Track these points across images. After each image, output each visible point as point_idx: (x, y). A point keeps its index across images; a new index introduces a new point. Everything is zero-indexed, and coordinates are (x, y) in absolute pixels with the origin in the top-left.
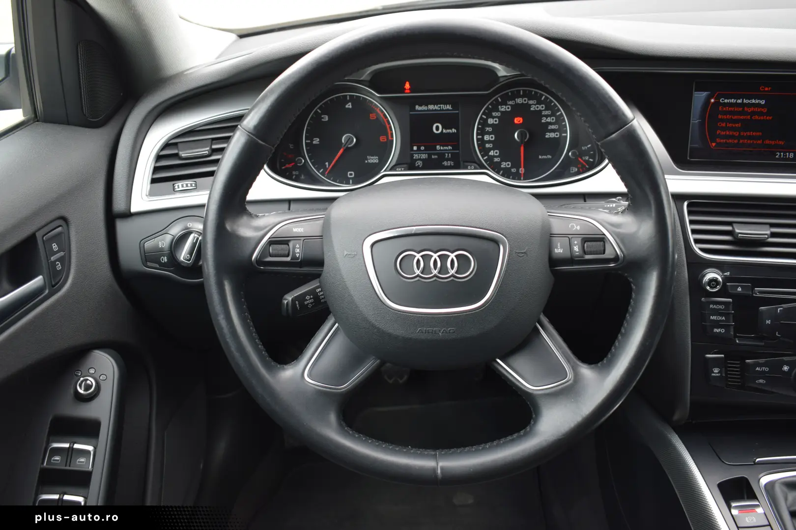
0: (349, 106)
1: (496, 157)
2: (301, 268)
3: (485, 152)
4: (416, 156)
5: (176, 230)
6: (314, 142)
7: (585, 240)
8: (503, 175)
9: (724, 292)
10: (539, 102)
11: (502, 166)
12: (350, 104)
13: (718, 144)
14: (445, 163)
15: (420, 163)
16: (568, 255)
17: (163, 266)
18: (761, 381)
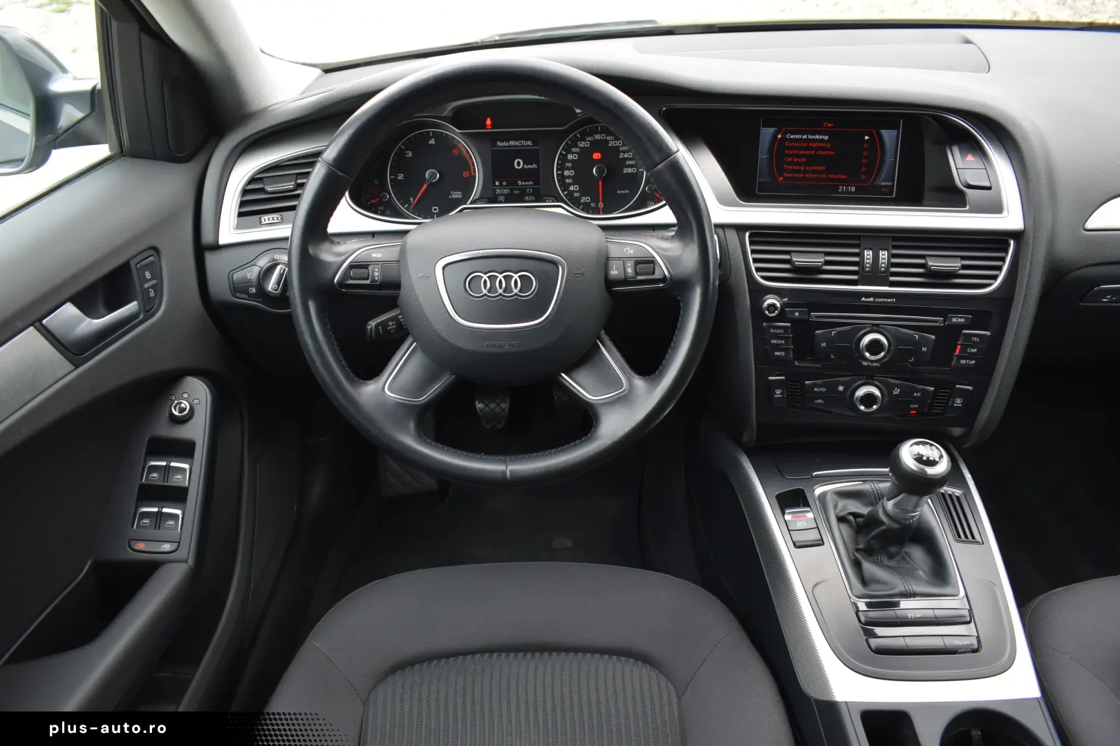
0: (432, 142)
1: (576, 192)
2: (380, 290)
3: (565, 186)
4: (498, 191)
5: (263, 262)
6: (399, 178)
7: (637, 263)
8: (583, 210)
9: (782, 316)
10: (617, 139)
11: (582, 201)
12: (433, 140)
13: (785, 179)
14: (527, 198)
15: (502, 198)
16: (622, 276)
17: (251, 296)
18: (819, 401)
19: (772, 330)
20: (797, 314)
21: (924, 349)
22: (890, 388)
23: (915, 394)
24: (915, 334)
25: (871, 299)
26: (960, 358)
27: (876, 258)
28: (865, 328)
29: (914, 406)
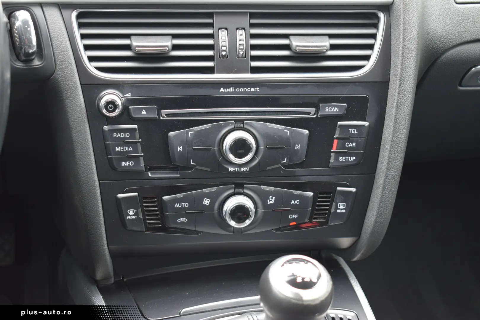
9: (126, 116)
18: (183, 220)
19: (115, 135)
20: (144, 113)
21: (298, 147)
22: (265, 197)
23: (293, 202)
24: (285, 129)
25: (231, 90)
26: (338, 154)
27: (232, 40)
28: (228, 125)
29: (293, 216)
